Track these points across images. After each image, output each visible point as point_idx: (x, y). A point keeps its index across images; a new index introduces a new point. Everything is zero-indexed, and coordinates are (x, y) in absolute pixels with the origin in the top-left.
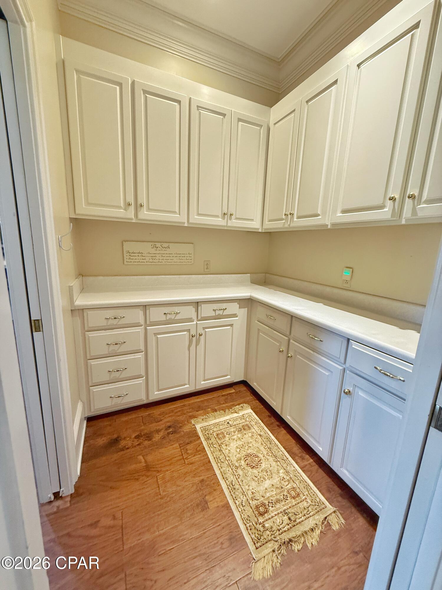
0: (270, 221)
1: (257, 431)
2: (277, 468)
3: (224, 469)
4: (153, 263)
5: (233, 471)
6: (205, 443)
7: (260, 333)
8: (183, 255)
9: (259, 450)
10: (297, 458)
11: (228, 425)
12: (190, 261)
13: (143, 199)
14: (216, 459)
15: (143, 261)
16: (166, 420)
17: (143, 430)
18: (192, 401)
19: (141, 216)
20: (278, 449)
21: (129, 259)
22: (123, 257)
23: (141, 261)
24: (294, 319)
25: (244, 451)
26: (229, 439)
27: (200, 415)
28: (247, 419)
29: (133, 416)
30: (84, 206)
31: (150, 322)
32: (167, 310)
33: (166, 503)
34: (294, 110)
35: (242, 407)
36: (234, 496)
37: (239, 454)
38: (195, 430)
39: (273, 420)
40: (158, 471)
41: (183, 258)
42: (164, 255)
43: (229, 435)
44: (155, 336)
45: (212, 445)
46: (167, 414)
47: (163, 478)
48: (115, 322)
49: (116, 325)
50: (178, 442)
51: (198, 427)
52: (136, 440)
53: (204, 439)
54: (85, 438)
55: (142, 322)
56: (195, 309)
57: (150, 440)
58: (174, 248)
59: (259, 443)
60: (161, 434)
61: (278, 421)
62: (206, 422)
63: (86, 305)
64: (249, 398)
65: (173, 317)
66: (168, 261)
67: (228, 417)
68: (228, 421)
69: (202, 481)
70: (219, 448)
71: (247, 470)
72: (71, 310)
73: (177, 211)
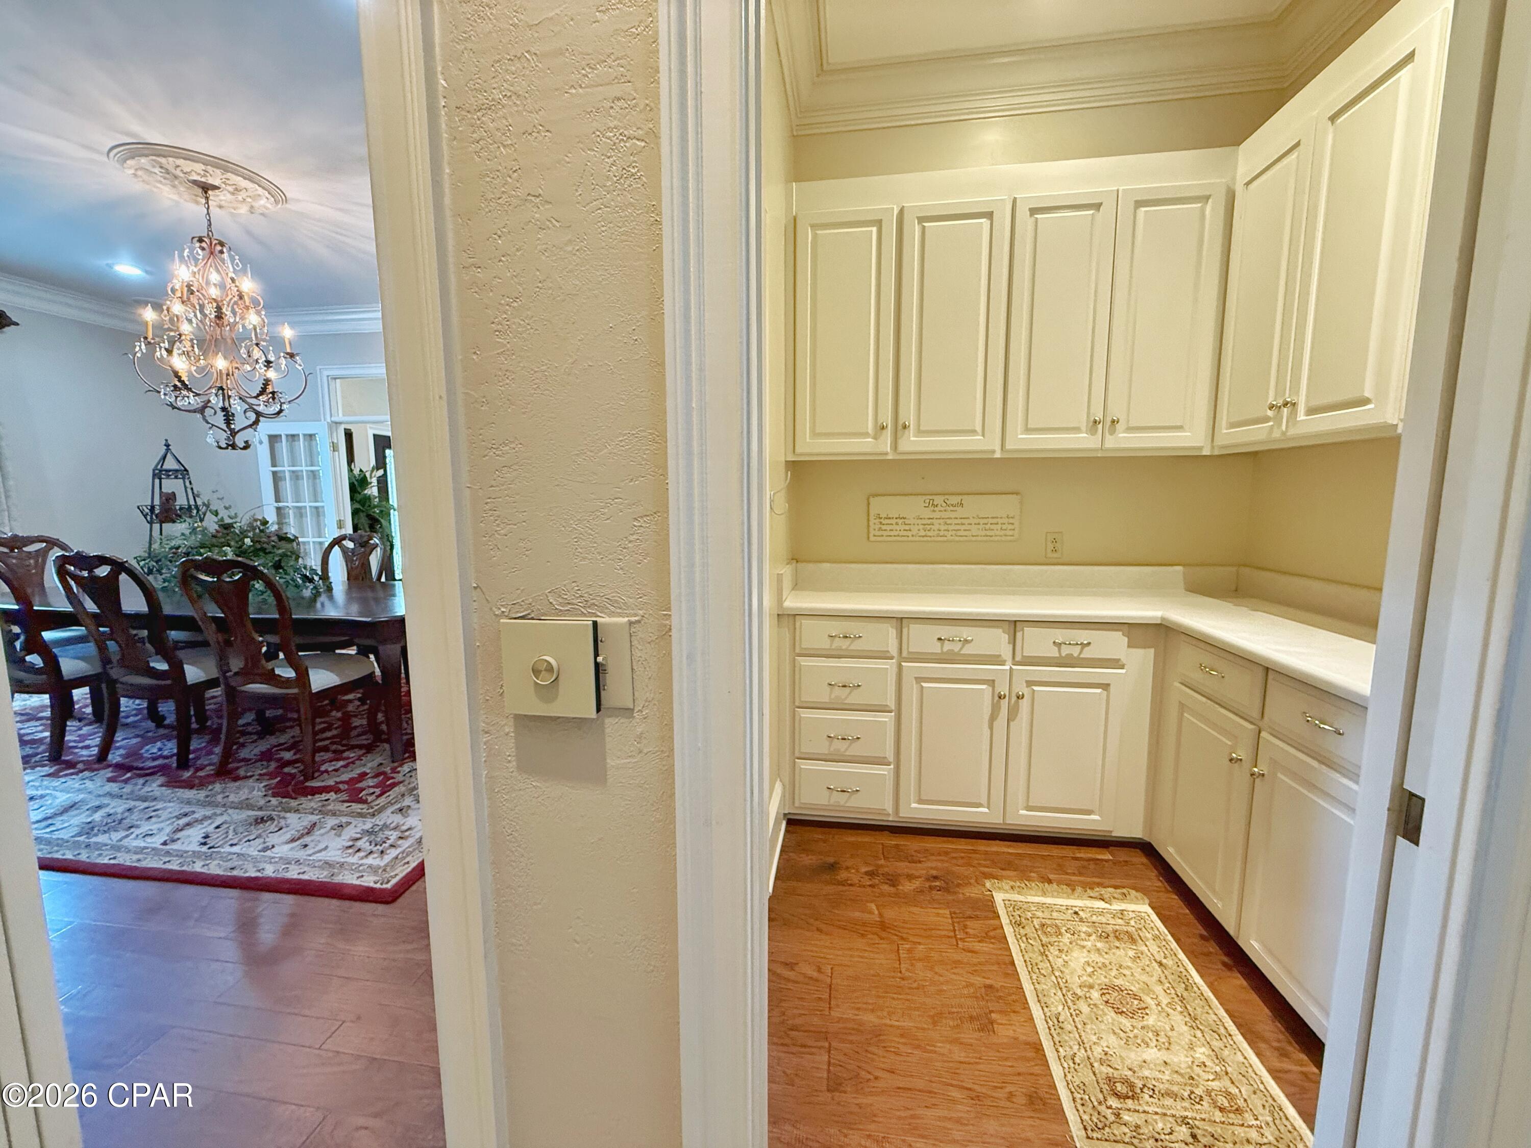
0: (1232, 425)
1: (1155, 953)
2: (1190, 1040)
3: (1044, 987)
4: (925, 539)
5: (1065, 1000)
6: (1008, 930)
7: (1185, 714)
8: (995, 521)
9: (1147, 988)
10: (1262, 1045)
11: (1075, 916)
12: (1011, 533)
13: (909, 414)
14: (1029, 963)
15: (905, 533)
16: (929, 864)
17: (882, 866)
18: (995, 849)
19: (904, 446)
20: (1207, 1007)
21: (880, 529)
22: (868, 526)
23: (902, 533)
24: (1271, 675)
25: (1106, 977)
26: (1071, 943)
27: (1008, 878)
28: (1132, 923)
29: (865, 838)
30: (808, 440)
31: (909, 653)
32: (945, 631)
33: (910, 988)
34: (1298, 144)
35: (1124, 894)
36: (1057, 1039)
37: (1090, 976)
38: (992, 900)
39: (1212, 947)
40: (902, 938)
41: (992, 527)
42: (949, 521)
43: (1073, 935)
44: (917, 683)
45: (1024, 938)
46: (933, 855)
47: (909, 951)
48: (845, 644)
49: (846, 650)
50: (948, 907)
51: (999, 897)
52: (867, 878)
53: (1008, 921)
54: (782, 846)
55: (893, 650)
56: (1007, 636)
57: (894, 886)
58: (974, 507)
59: (1152, 976)
60: (917, 883)
61: (1227, 954)
62: (1019, 893)
63: (801, 609)
64: (1149, 883)
65: (956, 647)
66: (959, 533)
67: (1079, 903)
68: (1077, 909)
69: (990, 987)
70: (1041, 948)
71: (1102, 1010)
72: (778, 615)
73: (979, 428)
